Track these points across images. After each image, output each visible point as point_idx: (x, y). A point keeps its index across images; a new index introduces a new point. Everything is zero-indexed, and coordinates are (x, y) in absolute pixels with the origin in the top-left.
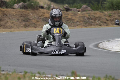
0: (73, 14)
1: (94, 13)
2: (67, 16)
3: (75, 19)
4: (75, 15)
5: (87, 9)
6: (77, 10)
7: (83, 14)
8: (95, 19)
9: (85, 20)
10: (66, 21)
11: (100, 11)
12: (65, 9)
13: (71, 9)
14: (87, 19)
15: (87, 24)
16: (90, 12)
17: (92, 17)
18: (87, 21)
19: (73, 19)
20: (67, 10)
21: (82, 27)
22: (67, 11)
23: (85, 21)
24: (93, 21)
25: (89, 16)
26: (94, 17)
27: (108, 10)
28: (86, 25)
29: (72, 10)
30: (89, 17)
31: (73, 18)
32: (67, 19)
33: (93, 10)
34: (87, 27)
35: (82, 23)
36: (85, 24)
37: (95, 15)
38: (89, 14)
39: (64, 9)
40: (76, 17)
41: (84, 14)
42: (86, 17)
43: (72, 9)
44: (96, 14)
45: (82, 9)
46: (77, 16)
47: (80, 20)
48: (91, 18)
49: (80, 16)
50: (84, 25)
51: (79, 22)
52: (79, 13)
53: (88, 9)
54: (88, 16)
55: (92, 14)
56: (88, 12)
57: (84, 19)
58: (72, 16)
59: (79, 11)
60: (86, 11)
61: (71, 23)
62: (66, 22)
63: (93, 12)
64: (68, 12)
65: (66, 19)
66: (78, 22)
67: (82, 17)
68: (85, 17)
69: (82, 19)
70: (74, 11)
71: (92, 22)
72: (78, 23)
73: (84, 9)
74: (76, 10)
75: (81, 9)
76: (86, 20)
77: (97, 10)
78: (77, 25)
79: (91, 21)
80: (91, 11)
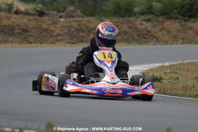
0: (51, 22)
1: (87, 21)
2: (40, 25)
3: (54, 30)
4: (55, 23)
5: (75, 14)
6: (59, 14)
7: (67, 23)
8: (89, 31)
9: (71, 33)
10: (39, 33)
11: (98, 17)
12: (37, 13)
13: (47, 12)
14: (76, 31)
15: (75, 40)
16: (80, 19)
17: (83, 28)
18: (75, 33)
19: (51, 31)
20: (41, 14)
21: (66, 45)
22: (40, 16)
23: (71, 35)
24: (84, 34)
25: (79, 25)
26: (88, 27)
27: (112, 17)
28: (72, 42)
29: (50, 15)
30: (79, 28)
31: (51, 28)
32: (41, 29)
33: (85, 16)
34: (75, 45)
35: (66, 37)
36: (72, 39)
37: (89, 25)
38: (78, 23)
39: (35, 12)
40: (56, 27)
41: (70, 22)
42: (74, 27)
43: (49, 13)
44: (91, 22)
45: (66, 14)
46: (58, 26)
47: (62, 32)
48: (81, 29)
49: (62, 25)
50: (70, 40)
51: (62, 36)
52: (62, 20)
53: (78, 14)
54: (76, 26)
55: (84, 23)
56: (76, 19)
57: (69, 30)
58: (49, 24)
59: (61, 17)
60: (74, 17)
61: (48, 38)
62: (39, 35)
63: (86, 19)
64: (42, 18)
65: (38, 30)
66: (59, 35)
67: (67, 27)
68: (71, 27)
69: (66, 31)
70: (53, 17)
71: (84, 37)
72: (59, 38)
73: (71, 14)
74: (57, 15)
75: (64, 14)
76: (73, 32)
77: (92, 16)
78: (58, 41)
79: (81, 34)
80: (83, 17)
